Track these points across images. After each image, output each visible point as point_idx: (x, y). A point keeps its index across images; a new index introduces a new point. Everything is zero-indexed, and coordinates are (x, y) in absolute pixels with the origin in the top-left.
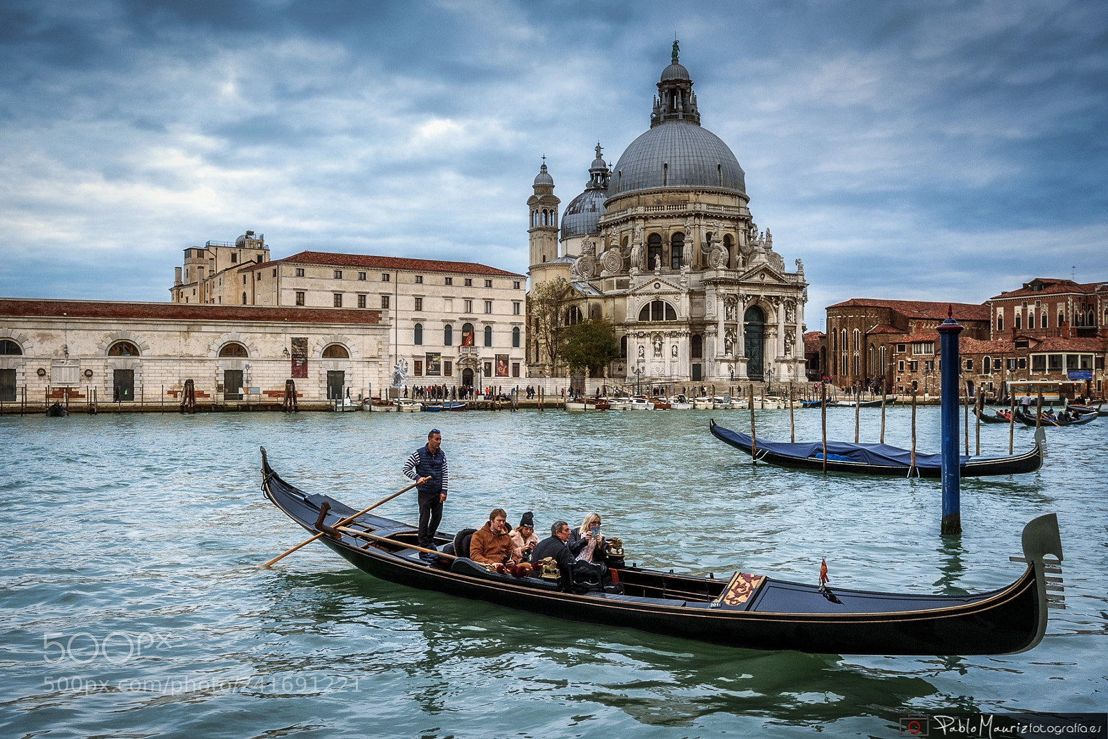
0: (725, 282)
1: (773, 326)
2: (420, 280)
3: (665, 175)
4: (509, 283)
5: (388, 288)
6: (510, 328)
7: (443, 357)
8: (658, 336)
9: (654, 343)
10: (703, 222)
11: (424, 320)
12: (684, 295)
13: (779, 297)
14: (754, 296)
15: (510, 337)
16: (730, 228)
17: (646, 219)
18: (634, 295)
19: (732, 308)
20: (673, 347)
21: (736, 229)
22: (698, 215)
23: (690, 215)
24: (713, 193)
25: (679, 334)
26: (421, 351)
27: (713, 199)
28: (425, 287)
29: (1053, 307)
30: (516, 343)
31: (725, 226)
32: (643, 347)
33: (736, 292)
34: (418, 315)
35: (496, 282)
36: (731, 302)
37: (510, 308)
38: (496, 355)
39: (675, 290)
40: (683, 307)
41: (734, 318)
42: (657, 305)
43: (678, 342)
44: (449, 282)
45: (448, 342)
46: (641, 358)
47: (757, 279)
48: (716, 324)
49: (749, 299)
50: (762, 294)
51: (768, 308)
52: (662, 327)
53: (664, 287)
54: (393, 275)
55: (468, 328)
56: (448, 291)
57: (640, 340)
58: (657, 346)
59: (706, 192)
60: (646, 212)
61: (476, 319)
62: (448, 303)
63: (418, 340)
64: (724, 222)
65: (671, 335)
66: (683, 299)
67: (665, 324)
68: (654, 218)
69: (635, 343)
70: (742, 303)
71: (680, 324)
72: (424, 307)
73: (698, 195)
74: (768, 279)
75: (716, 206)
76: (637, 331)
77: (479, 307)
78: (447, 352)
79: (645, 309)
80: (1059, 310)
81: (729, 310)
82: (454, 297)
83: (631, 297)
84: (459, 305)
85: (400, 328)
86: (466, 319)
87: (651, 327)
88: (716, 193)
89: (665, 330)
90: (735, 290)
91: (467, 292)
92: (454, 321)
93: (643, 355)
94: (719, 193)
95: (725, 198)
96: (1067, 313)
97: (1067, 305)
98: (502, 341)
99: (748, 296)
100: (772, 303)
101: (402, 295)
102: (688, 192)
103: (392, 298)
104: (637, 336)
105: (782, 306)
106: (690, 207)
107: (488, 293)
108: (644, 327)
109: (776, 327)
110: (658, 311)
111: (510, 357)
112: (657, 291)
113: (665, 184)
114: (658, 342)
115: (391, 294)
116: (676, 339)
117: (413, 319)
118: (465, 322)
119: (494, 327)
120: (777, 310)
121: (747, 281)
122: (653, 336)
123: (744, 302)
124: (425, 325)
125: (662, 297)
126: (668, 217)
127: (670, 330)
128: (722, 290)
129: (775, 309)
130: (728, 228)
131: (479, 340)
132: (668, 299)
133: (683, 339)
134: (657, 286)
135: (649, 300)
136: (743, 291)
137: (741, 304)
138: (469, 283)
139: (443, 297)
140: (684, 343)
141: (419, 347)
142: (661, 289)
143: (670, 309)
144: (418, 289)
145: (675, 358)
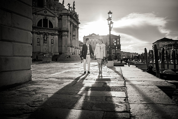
0: (70, 16)
8: (46, 34)
9: (44, 37)
12: (56, 18)
20: (52, 39)
25: (55, 35)
32: (39, 39)
39: (53, 15)
40: (56, 23)
42: (45, 20)
43: (54, 38)
46: (38, 44)
48: (68, 32)
52: (48, 30)
57: (38, 35)
58: (45, 39)
65: (52, 34)
67: (48, 29)
69: (36, 37)
71: (55, 30)
76: (37, 31)
79: (40, 21)
87: (43, 30)
89: (49, 32)
93: (39, 42)
100: (75, 27)
104: (37, 33)
108: (40, 30)
112: (45, 14)
114: (46, 37)
116: (53, 37)
122: (43, 34)
125: (48, 17)
127: (51, 32)
128: (70, 19)
132: (50, 19)
134: (45, 12)
135: (42, 17)
136: (72, 21)
137: (72, 26)
140: (56, 38)
142: (47, 13)
143: (51, 23)
145: (52, 44)
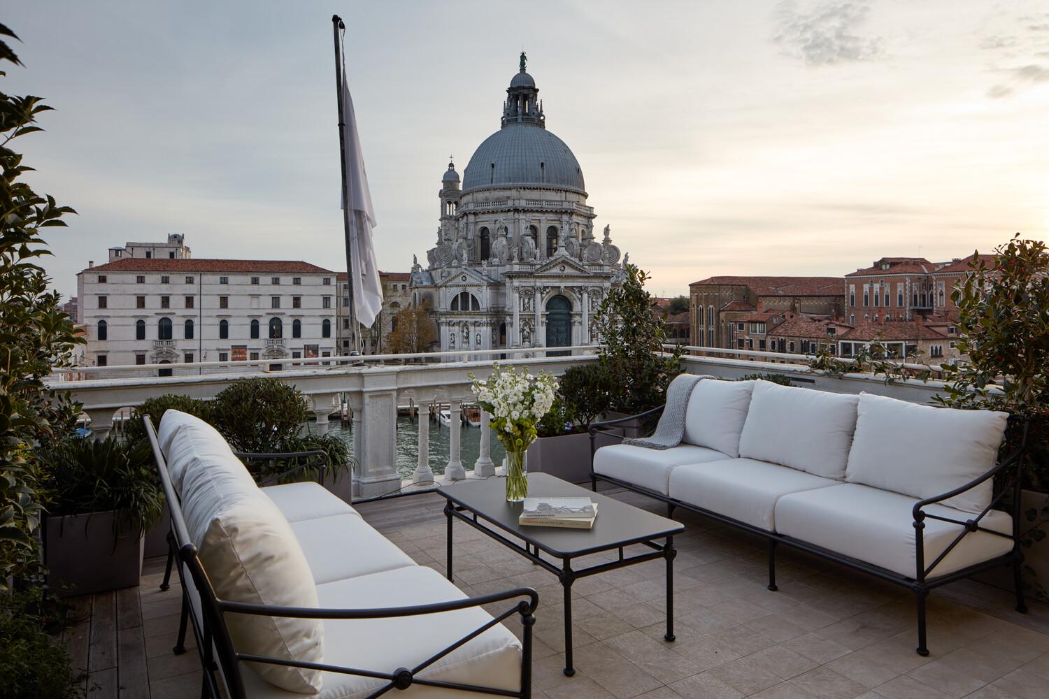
0: (518, 275)
1: (578, 314)
2: (224, 281)
3: (492, 174)
4: (319, 280)
5: (192, 289)
6: (320, 321)
7: (249, 349)
8: (465, 325)
9: (463, 331)
10: (522, 216)
11: (230, 316)
12: (485, 287)
13: (581, 287)
14: (553, 287)
15: (320, 329)
16: (555, 220)
17: (475, 214)
18: (446, 287)
19: (529, 299)
20: (477, 335)
21: (560, 221)
22: (516, 210)
23: (509, 211)
24: (534, 189)
25: (480, 324)
26: (226, 344)
27: (535, 195)
28: (230, 287)
29: (894, 287)
30: (326, 333)
31: (548, 218)
32: (454, 335)
33: (532, 284)
34: (224, 312)
35: (305, 279)
36: (528, 294)
37: (319, 302)
38: (305, 345)
39: (478, 283)
40: (485, 297)
41: (532, 309)
42: (465, 295)
43: (481, 331)
44: (255, 281)
45: (255, 333)
46: (452, 345)
47: (556, 271)
48: (511, 315)
49: (548, 290)
50: (562, 285)
51: (572, 298)
52: (468, 316)
53: (470, 280)
54: (197, 279)
55: (276, 322)
56: (254, 289)
57: (451, 328)
58: (465, 334)
59: (528, 188)
60: (476, 208)
61: (284, 314)
62: (255, 300)
63: (224, 333)
64: (547, 215)
65: (475, 324)
66: (484, 291)
67: (470, 314)
68: (483, 214)
70: (540, 295)
71: (481, 314)
72: (230, 305)
73: (519, 192)
74: (568, 271)
75: (537, 201)
76: (448, 320)
77: (287, 303)
78: (253, 344)
79: (455, 299)
80: (899, 289)
81: (526, 301)
82: (260, 295)
83: (444, 288)
84: (267, 303)
85: (205, 325)
86: (272, 314)
87: (459, 316)
88: (537, 189)
89: (470, 320)
90: (530, 282)
91: (275, 290)
92: (260, 316)
93: (454, 342)
94: (540, 189)
95: (548, 192)
96: (905, 294)
97: (905, 285)
98: (312, 332)
99: (548, 287)
100: (575, 293)
101: (206, 295)
102: (510, 189)
103: (196, 299)
104: (449, 324)
105: (585, 296)
106: (510, 203)
107: (297, 290)
108: (453, 316)
109: (581, 315)
110: (465, 302)
111: (320, 347)
112: (464, 283)
113: (492, 182)
114: (465, 330)
115: (195, 295)
116: (477, 328)
117: (218, 316)
118: (272, 317)
119: (303, 321)
120: (581, 300)
121: (546, 273)
122: (461, 324)
123: (542, 293)
124: (231, 321)
125: (468, 289)
126: (493, 212)
127: (474, 320)
128: (516, 283)
129: (579, 299)
130: (552, 220)
131: (287, 331)
132: (472, 291)
133: (484, 328)
134: (464, 278)
135: (458, 291)
136: (540, 283)
137: (538, 296)
138: (276, 282)
139: (250, 295)
140: (486, 331)
141: (224, 341)
142: (467, 281)
143: (475, 300)
144: (223, 289)
145: (479, 346)
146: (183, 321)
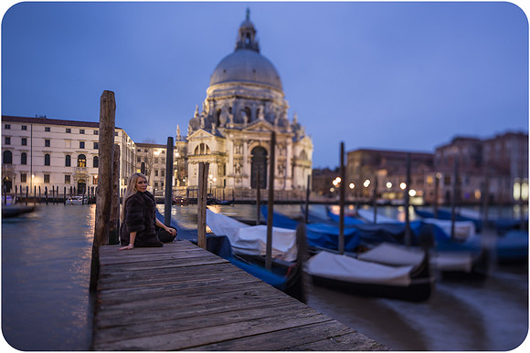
0: (233, 131)
2: (48, 130)
3: (224, 76)
5: (26, 134)
7: (63, 173)
11: (51, 152)
17: (214, 100)
18: (191, 140)
19: (240, 146)
22: (237, 97)
23: (233, 97)
24: (248, 85)
25: (211, 162)
26: (49, 169)
27: (249, 89)
28: (52, 134)
33: (242, 137)
34: (47, 149)
40: (213, 145)
41: (241, 152)
42: (202, 145)
44: (69, 131)
45: (68, 164)
46: (195, 175)
48: (228, 156)
49: (252, 142)
50: (261, 139)
52: (204, 158)
54: (29, 127)
55: (82, 157)
56: (68, 136)
59: (245, 85)
60: (214, 97)
61: (87, 152)
62: (68, 142)
63: (47, 162)
66: (213, 142)
68: (218, 100)
69: (192, 167)
72: (51, 144)
73: (240, 86)
75: (250, 92)
76: (193, 160)
77: (89, 145)
78: (66, 170)
79: (197, 148)
81: (238, 147)
82: (72, 139)
84: (76, 144)
85: (34, 156)
86: (80, 152)
87: (199, 158)
91: (82, 137)
92: (72, 153)
94: (253, 85)
101: (35, 137)
102: (234, 84)
104: (193, 163)
106: (233, 93)
107: (96, 138)
108: (195, 158)
110: (202, 149)
115: (28, 137)
117: (44, 151)
123: (248, 143)
124: (52, 155)
125: (204, 142)
126: (224, 99)
128: (231, 136)
131: (89, 163)
133: (213, 165)
134: (201, 135)
136: (247, 137)
138: (82, 132)
139: (65, 139)
141: (47, 167)
142: (204, 136)
144: (47, 135)
146: (20, 153)
